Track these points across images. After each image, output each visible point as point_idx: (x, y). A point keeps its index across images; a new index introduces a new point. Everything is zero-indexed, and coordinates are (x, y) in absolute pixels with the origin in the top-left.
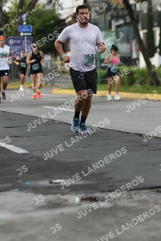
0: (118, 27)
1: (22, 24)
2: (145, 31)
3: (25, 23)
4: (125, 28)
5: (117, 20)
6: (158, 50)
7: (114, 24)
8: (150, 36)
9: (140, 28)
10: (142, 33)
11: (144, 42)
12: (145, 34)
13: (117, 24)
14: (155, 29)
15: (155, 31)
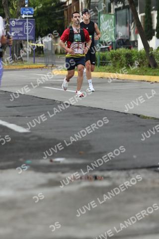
0: (116, 10)
1: (24, 6)
2: (143, 14)
3: (26, 6)
4: (124, 11)
5: (116, 4)
6: (156, 33)
7: (113, 7)
8: (149, 18)
9: (138, 11)
10: (140, 16)
11: (142, 24)
12: (144, 17)
13: (116, 7)
14: (152, 12)
15: (153, 14)
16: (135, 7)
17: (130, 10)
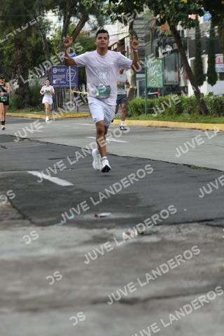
0: (164, 54)
2: (193, 58)
4: (173, 55)
5: (164, 47)
6: (207, 78)
7: (160, 52)
8: (199, 63)
9: (188, 55)
10: (190, 60)
11: (192, 69)
12: (195, 61)
13: (164, 51)
14: (203, 56)
15: (203, 58)
16: (184, 51)
17: (179, 54)
